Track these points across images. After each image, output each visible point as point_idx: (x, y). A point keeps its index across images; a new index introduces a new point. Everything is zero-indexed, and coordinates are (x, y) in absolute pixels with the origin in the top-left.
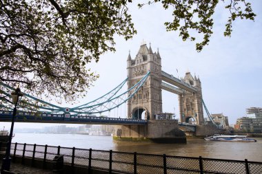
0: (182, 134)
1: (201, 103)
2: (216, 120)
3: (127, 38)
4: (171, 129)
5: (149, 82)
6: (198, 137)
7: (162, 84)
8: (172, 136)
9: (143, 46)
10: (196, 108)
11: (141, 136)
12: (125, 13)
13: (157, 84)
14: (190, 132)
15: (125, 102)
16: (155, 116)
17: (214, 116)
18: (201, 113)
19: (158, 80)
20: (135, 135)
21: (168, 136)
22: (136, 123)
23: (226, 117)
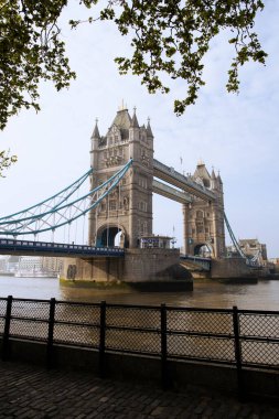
0: (187, 274)
1: (221, 219)
2: (247, 250)
3: (59, 87)
4: (166, 265)
5: (130, 180)
6: (214, 279)
7: (154, 184)
8: (168, 279)
9: (122, 113)
10: (213, 228)
11: (112, 278)
12: (54, 38)
13: (143, 183)
14: (201, 271)
15: (84, 213)
16: (138, 242)
17: (243, 243)
18: (221, 236)
19: (146, 176)
20: (100, 276)
21: (161, 279)
22: (104, 253)
23: (264, 246)
